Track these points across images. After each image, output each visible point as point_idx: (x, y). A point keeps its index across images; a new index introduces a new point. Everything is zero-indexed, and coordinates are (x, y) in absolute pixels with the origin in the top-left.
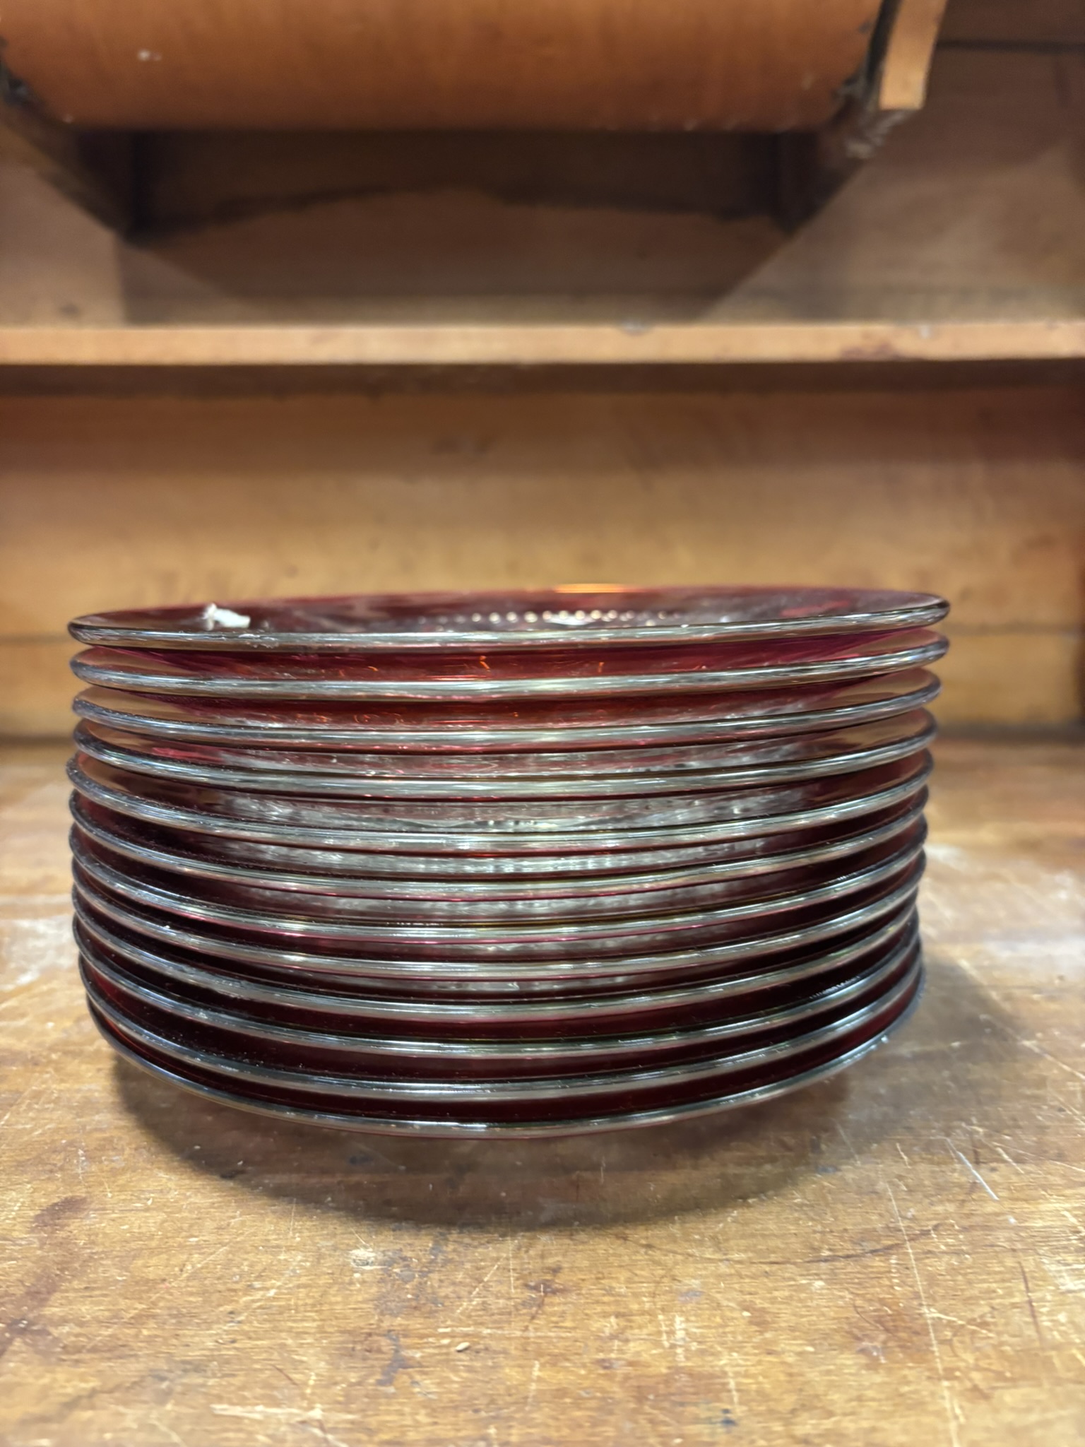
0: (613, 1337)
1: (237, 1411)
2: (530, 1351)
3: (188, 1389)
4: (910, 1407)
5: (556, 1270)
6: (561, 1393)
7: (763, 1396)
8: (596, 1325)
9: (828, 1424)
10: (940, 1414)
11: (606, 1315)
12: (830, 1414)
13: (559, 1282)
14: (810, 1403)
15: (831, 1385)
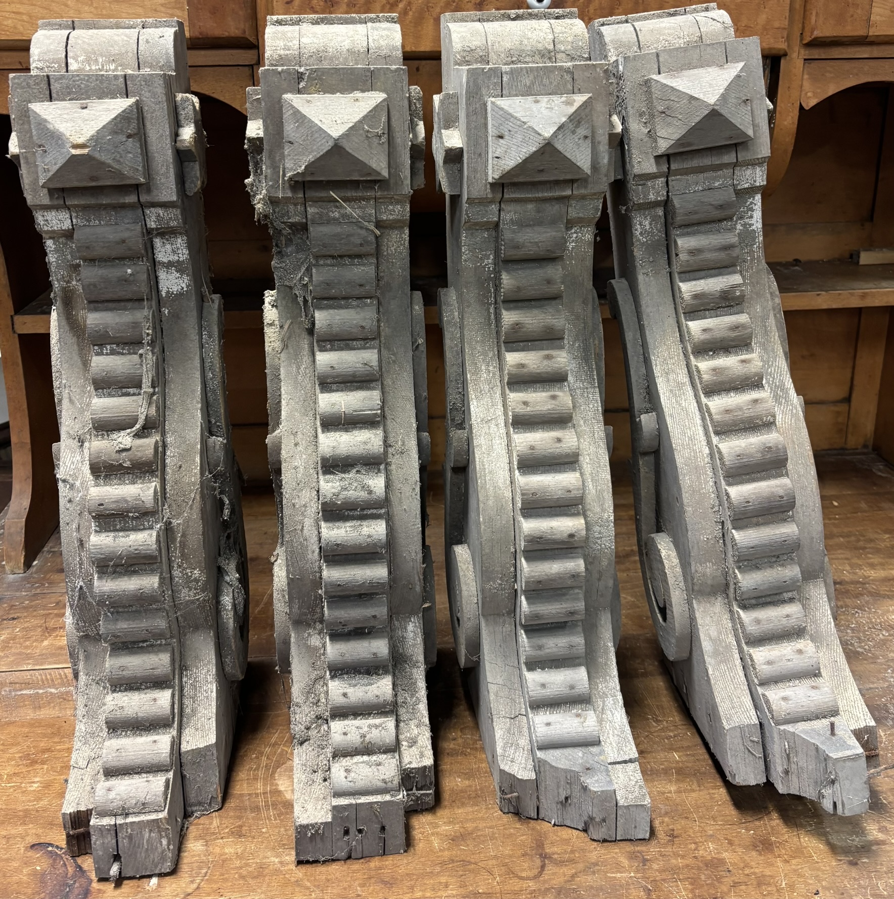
0: (695, 850)
1: (614, 875)
2: (676, 855)
3: (598, 871)
4: (771, 865)
5: (673, 830)
6: (687, 866)
7: (735, 864)
8: (689, 847)
9: (752, 870)
10: (778, 867)
11: (691, 843)
12: (752, 868)
13: (675, 833)
14: (747, 866)
15: (751, 860)
